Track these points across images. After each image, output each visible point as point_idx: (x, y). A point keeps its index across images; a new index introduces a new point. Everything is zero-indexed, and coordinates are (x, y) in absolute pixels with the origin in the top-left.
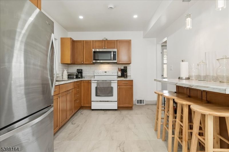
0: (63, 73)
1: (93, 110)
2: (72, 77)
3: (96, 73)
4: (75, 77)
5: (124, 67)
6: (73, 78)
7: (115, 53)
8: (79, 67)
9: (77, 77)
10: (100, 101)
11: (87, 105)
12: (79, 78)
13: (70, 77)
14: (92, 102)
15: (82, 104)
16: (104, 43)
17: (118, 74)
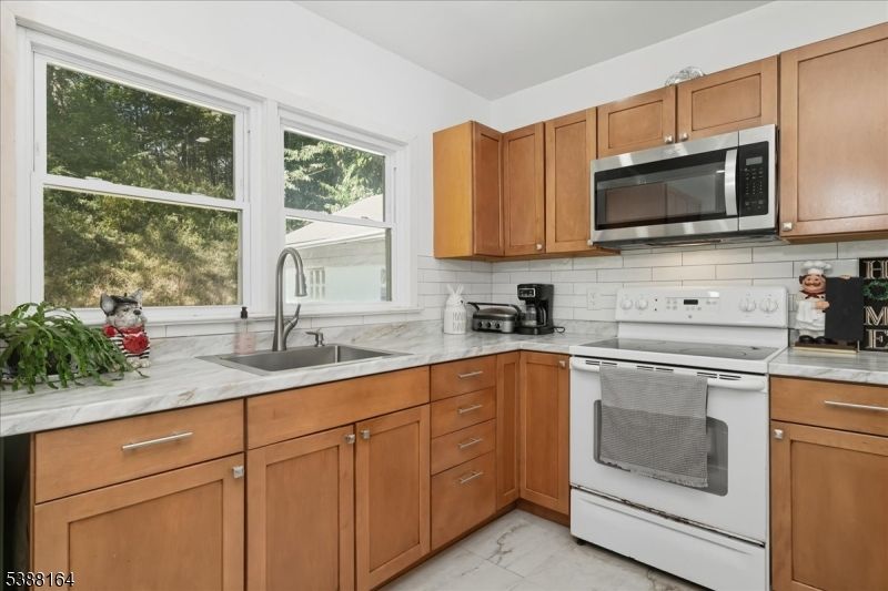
0: (445, 306)
1: (581, 542)
2: (493, 323)
3: (625, 308)
4: (507, 326)
5: (863, 263)
6: (498, 331)
7: (758, 160)
8: (535, 275)
9: (519, 328)
10: (624, 502)
11: (548, 502)
12: (530, 331)
13: (484, 323)
14: (573, 491)
15: (524, 484)
16: (669, 105)
17: (800, 317)
